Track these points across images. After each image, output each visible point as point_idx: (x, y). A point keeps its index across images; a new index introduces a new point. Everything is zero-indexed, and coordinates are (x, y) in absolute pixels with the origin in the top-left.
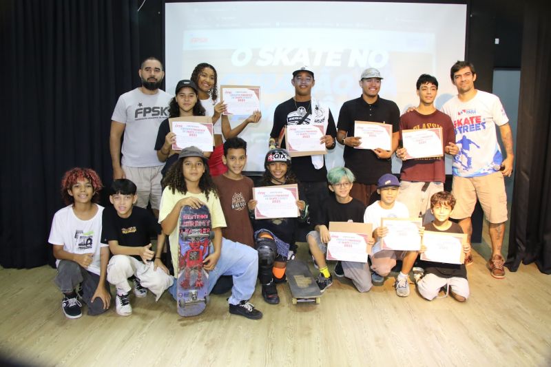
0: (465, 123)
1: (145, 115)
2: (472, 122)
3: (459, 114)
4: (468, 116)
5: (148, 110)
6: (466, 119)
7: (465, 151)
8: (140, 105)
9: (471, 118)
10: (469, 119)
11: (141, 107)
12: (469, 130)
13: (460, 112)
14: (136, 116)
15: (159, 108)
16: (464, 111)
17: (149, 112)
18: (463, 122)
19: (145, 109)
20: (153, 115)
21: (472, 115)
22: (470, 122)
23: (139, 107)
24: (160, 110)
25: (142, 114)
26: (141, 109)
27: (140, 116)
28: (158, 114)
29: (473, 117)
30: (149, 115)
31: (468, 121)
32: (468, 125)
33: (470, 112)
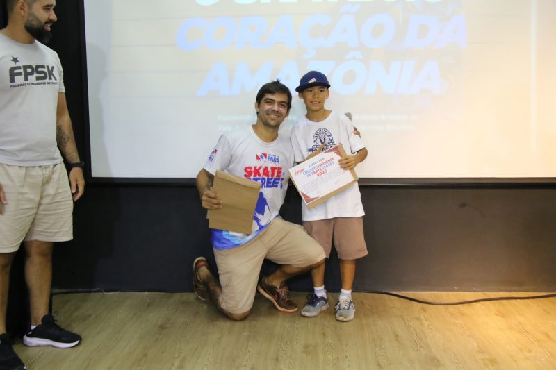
0: (264, 174)
1: (26, 79)
2: (273, 174)
3: (258, 158)
4: (270, 165)
5: (29, 70)
6: (266, 168)
7: (259, 216)
8: (15, 60)
9: (273, 169)
10: (269, 170)
11: (18, 64)
13: (259, 155)
14: (12, 80)
15: (43, 67)
16: (265, 155)
17: (32, 73)
18: (261, 171)
19: (25, 67)
20: (38, 78)
21: (274, 164)
22: (270, 173)
23: (13, 64)
24: (46, 70)
25: (22, 77)
26: (19, 68)
27: (19, 79)
28: (44, 78)
29: (276, 168)
30: (32, 78)
31: (268, 172)
32: (266, 178)
33: (271, 159)
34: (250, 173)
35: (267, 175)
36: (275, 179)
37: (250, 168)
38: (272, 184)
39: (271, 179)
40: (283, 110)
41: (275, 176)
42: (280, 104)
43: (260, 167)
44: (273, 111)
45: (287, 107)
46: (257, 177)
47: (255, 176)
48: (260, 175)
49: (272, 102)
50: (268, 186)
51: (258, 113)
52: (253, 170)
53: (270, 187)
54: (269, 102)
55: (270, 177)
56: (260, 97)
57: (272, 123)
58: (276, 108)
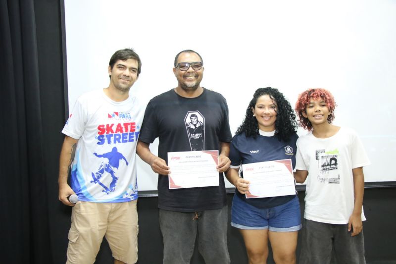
0: (117, 130)
2: (127, 130)
3: (110, 116)
4: (122, 122)
6: (119, 125)
7: (114, 169)
9: (126, 125)
10: (122, 126)
12: (121, 140)
13: (111, 114)
16: (117, 113)
18: (114, 128)
21: (127, 121)
22: (124, 129)
29: (128, 124)
31: (121, 128)
32: (121, 134)
33: (124, 117)
34: (103, 131)
35: (121, 131)
36: (130, 134)
37: (103, 126)
38: (128, 139)
39: (126, 134)
40: (134, 75)
41: (129, 131)
42: (132, 69)
43: (112, 125)
44: (125, 75)
45: (137, 72)
46: (110, 133)
47: (107, 133)
48: (112, 132)
49: (123, 67)
50: (124, 142)
51: (110, 76)
52: (105, 127)
53: (126, 141)
54: (121, 68)
55: (124, 132)
56: (112, 63)
57: (123, 86)
58: (127, 72)
